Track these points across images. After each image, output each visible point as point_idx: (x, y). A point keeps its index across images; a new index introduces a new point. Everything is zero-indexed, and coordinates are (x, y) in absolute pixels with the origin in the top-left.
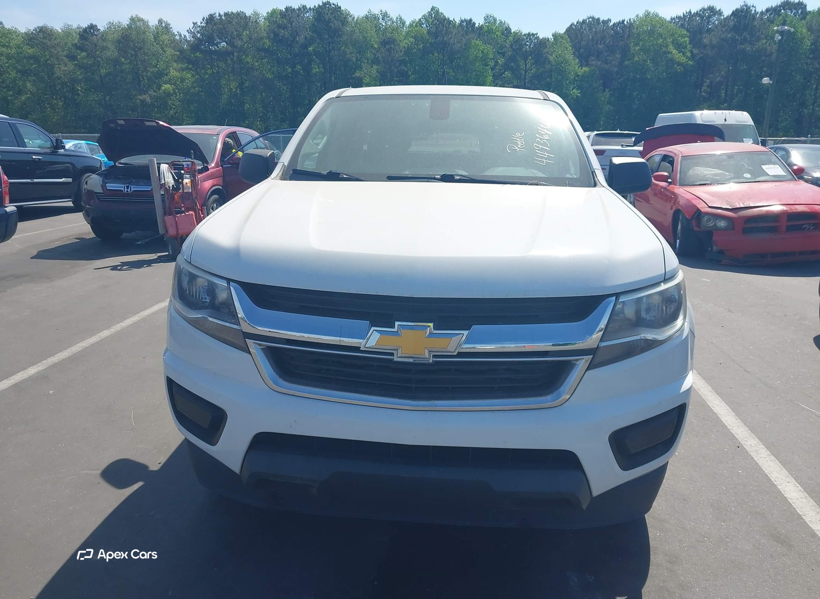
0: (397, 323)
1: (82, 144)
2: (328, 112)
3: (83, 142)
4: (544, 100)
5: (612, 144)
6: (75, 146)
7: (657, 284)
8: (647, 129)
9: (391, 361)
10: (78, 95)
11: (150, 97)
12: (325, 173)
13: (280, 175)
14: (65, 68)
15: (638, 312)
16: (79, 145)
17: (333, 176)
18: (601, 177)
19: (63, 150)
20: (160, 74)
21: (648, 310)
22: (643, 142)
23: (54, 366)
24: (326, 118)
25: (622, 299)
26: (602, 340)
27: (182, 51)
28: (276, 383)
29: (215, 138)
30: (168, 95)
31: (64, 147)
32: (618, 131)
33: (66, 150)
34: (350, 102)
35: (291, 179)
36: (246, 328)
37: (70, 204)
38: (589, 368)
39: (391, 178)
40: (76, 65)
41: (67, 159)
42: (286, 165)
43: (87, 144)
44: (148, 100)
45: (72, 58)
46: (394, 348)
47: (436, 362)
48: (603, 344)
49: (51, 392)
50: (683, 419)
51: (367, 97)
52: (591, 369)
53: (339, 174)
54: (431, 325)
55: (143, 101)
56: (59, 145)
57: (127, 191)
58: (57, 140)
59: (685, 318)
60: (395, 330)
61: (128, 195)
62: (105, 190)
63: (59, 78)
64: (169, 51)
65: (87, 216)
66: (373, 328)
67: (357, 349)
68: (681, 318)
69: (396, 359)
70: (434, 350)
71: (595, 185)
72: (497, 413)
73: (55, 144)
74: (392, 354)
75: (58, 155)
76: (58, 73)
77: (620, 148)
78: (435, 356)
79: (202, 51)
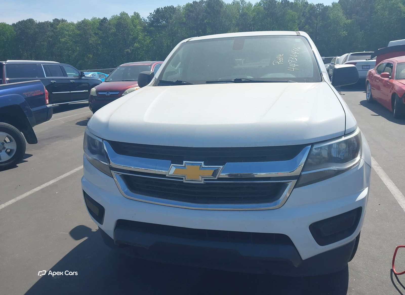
0: (184, 162)
1: (95, 74)
2: (181, 50)
3: (96, 73)
4: (297, 36)
5: (361, 59)
6: (93, 75)
7: (340, 137)
8: (379, 49)
9: (183, 182)
10: (99, 51)
11: (131, 50)
12: (174, 81)
13: (153, 84)
14: (94, 39)
15: (329, 154)
16: (94, 74)
17: (179, 83)
18: (325, 76)
19: (84, 77)
20: (135, 39)
21: (339, 152)
22: (376, 57)
23: (62, 180)
24: (180, 53)
25: (315, 146)
26: (303, 170)
27: (145, 27)
28: (126, 193)
29: (149, 67)
30: (138, 48)
31: (84, 76)
32: (364, 52)
33: (85, 77)
34: (193, 44)
35: (158, 85)
36: (113, 164)
37: (87, 102)
38: (295, 187)
39: (208, 82)
40: (98, 37)
41: (86, 81)
42: (157, 78)
43: (98, 73)
44: (130, 51)
45: (96, 34)
46: (183, 175)
47: (207, 183)
48: (303, 173)
49: (57, 193)
50: (360, 216)
51: (202, 41)
52: (297, 188)
53: (182, 81)
54: (203, 163)
55: (127, 52)
56: (82, 75)
57: (108, 95)
58: (81, 72)
59: (361, 156)
60: (184, 165)
61: (108, 96)
62: (98, 95)
63: (91, 44)
64: (139, 27)
65: (90, 107)
66: (172, 165)
67: (164, 176)
68: (359, 155)
69: (184, 181)
70: (204, 176)
71: (321, 81)
72: (241, 212)
73: (80, 75)
74: (182, 179)
75: (82, 79)
76: (90, 42)
77: (365, 61)
78: (205, 180)
79: (154, 27)
